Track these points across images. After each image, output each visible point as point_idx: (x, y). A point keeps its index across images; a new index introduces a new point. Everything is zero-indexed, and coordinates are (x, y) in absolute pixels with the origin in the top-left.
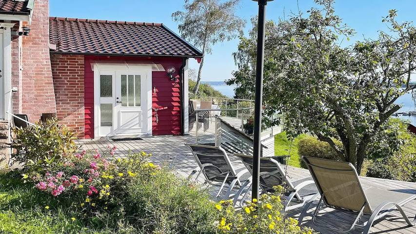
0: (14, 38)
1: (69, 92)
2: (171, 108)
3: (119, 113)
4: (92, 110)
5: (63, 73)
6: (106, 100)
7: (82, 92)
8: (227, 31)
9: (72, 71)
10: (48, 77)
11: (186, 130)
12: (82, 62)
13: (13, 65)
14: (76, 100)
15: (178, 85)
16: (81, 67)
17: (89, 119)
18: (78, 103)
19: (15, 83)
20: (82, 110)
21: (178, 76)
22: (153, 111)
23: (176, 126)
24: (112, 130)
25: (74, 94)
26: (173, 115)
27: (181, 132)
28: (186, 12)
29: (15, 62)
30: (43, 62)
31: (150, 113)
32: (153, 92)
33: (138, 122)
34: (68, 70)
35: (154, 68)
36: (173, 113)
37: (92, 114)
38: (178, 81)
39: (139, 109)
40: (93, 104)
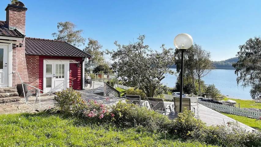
0: (14, 48)
1: (31, 72)
2: (77, 78)
3: (54, 81)
4: (42, 80)
5: (29, 63)
6: (49, 76)
7: (37, 72)
8: (77, 42)
9: (33, 63)
10: (25, 66)
11: (83, 87)
12: (38, 58)
13: (13, 61)
14: (35, 76)
15: (80, 69)
16: (37, 61)
17: (41, 84)
18: (36, 77)
19: (14, 69)
20: (38, 81)
21: (80, 65)
22: (70, 80)
23: (79, 86)
24: (51, 89)
25: (34, 73)
26: (78, 81)
27: (81, 89)
28: (59, 33)
29: (14, 59)
30: (22, 59)
31: (68, 81)
32: (70, 71)
33: (63, 85)
34: (31, 62)
35: (70, 61)
36: (78, 80)
37: (42, 82)
38: (80, 67)
39: (63, 79)
40: (43, 78)
